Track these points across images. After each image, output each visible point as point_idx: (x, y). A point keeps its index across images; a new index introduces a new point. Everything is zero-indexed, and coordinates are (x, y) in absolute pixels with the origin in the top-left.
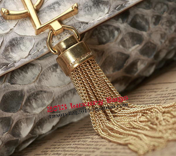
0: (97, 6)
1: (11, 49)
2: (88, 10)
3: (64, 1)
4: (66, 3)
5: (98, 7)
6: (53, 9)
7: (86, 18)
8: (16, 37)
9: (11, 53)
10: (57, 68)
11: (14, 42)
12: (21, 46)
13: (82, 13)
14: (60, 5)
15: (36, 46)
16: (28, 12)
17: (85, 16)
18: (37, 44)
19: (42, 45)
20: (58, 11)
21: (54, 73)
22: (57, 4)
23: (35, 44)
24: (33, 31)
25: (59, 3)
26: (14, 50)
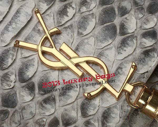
0: (147, 55)
1: (106, 121)
2: (143, 62)
3: (123, 64)
4: (125, 65)
5: (149, 56)
6: (119, 74)
7: (145, 68)
8: (104, 110)
9: (108, 124)
10: (138, 111)
11: (105, 115)
12: (112, 115)
13: (140, 66)
14: (121, 68)
15: (122, 109)
16: (104, 87)
17: (143, 67)
18: (122, 107)
19: (125, 106)
20: (123, 74)
21: (138, 116)
22: (120, 69)
23: (120, 108)
24: (114, 99)
25: (120, 67)
26: (108, 120)
